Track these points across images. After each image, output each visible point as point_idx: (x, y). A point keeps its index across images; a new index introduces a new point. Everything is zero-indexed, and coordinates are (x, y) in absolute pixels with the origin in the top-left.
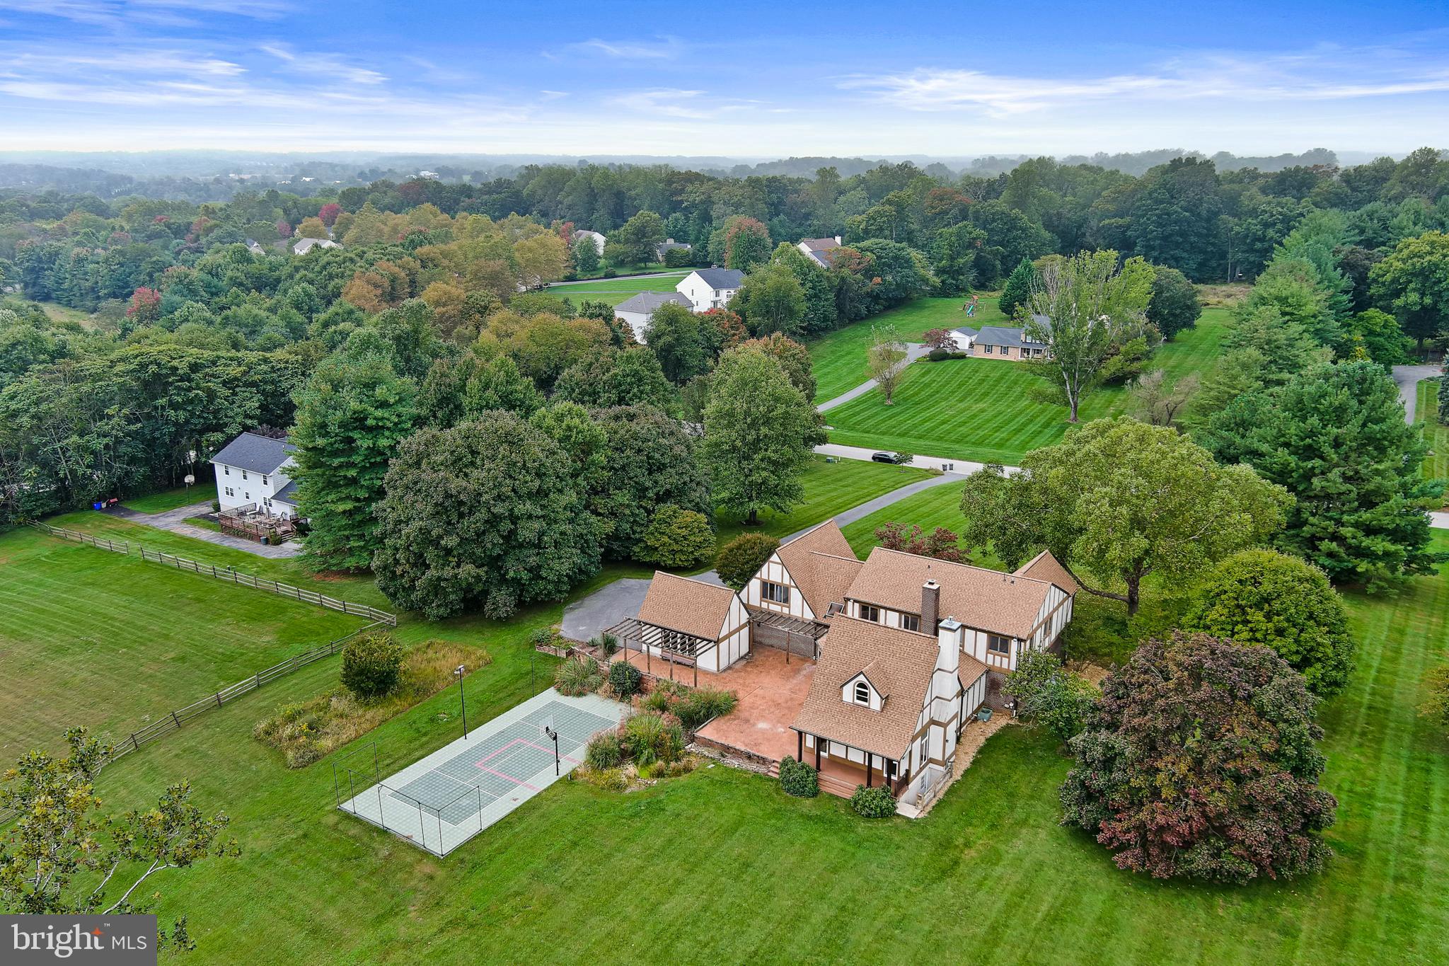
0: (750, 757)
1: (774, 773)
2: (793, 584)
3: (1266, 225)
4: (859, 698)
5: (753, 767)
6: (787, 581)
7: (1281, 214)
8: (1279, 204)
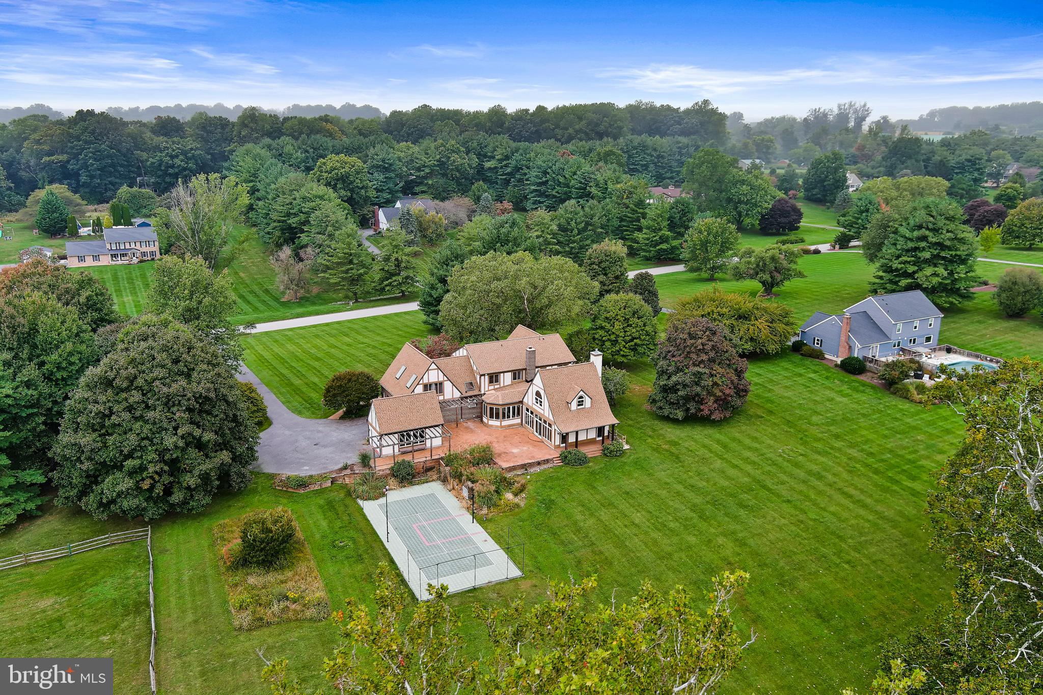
0: (539, 463)
1: (558, 463)
2: (446, 379)
3: (172, 157)
4: (579, 405)
5: (546, 466)
6: (441, 379)
7: (178, 148)
8: (174, 142)
